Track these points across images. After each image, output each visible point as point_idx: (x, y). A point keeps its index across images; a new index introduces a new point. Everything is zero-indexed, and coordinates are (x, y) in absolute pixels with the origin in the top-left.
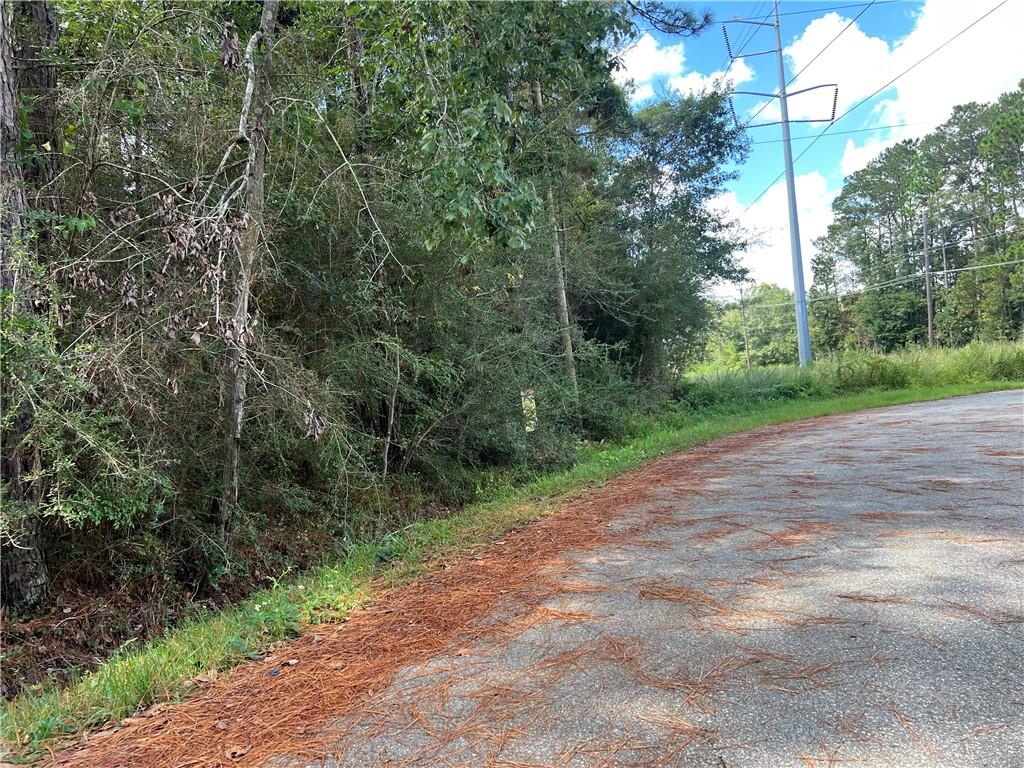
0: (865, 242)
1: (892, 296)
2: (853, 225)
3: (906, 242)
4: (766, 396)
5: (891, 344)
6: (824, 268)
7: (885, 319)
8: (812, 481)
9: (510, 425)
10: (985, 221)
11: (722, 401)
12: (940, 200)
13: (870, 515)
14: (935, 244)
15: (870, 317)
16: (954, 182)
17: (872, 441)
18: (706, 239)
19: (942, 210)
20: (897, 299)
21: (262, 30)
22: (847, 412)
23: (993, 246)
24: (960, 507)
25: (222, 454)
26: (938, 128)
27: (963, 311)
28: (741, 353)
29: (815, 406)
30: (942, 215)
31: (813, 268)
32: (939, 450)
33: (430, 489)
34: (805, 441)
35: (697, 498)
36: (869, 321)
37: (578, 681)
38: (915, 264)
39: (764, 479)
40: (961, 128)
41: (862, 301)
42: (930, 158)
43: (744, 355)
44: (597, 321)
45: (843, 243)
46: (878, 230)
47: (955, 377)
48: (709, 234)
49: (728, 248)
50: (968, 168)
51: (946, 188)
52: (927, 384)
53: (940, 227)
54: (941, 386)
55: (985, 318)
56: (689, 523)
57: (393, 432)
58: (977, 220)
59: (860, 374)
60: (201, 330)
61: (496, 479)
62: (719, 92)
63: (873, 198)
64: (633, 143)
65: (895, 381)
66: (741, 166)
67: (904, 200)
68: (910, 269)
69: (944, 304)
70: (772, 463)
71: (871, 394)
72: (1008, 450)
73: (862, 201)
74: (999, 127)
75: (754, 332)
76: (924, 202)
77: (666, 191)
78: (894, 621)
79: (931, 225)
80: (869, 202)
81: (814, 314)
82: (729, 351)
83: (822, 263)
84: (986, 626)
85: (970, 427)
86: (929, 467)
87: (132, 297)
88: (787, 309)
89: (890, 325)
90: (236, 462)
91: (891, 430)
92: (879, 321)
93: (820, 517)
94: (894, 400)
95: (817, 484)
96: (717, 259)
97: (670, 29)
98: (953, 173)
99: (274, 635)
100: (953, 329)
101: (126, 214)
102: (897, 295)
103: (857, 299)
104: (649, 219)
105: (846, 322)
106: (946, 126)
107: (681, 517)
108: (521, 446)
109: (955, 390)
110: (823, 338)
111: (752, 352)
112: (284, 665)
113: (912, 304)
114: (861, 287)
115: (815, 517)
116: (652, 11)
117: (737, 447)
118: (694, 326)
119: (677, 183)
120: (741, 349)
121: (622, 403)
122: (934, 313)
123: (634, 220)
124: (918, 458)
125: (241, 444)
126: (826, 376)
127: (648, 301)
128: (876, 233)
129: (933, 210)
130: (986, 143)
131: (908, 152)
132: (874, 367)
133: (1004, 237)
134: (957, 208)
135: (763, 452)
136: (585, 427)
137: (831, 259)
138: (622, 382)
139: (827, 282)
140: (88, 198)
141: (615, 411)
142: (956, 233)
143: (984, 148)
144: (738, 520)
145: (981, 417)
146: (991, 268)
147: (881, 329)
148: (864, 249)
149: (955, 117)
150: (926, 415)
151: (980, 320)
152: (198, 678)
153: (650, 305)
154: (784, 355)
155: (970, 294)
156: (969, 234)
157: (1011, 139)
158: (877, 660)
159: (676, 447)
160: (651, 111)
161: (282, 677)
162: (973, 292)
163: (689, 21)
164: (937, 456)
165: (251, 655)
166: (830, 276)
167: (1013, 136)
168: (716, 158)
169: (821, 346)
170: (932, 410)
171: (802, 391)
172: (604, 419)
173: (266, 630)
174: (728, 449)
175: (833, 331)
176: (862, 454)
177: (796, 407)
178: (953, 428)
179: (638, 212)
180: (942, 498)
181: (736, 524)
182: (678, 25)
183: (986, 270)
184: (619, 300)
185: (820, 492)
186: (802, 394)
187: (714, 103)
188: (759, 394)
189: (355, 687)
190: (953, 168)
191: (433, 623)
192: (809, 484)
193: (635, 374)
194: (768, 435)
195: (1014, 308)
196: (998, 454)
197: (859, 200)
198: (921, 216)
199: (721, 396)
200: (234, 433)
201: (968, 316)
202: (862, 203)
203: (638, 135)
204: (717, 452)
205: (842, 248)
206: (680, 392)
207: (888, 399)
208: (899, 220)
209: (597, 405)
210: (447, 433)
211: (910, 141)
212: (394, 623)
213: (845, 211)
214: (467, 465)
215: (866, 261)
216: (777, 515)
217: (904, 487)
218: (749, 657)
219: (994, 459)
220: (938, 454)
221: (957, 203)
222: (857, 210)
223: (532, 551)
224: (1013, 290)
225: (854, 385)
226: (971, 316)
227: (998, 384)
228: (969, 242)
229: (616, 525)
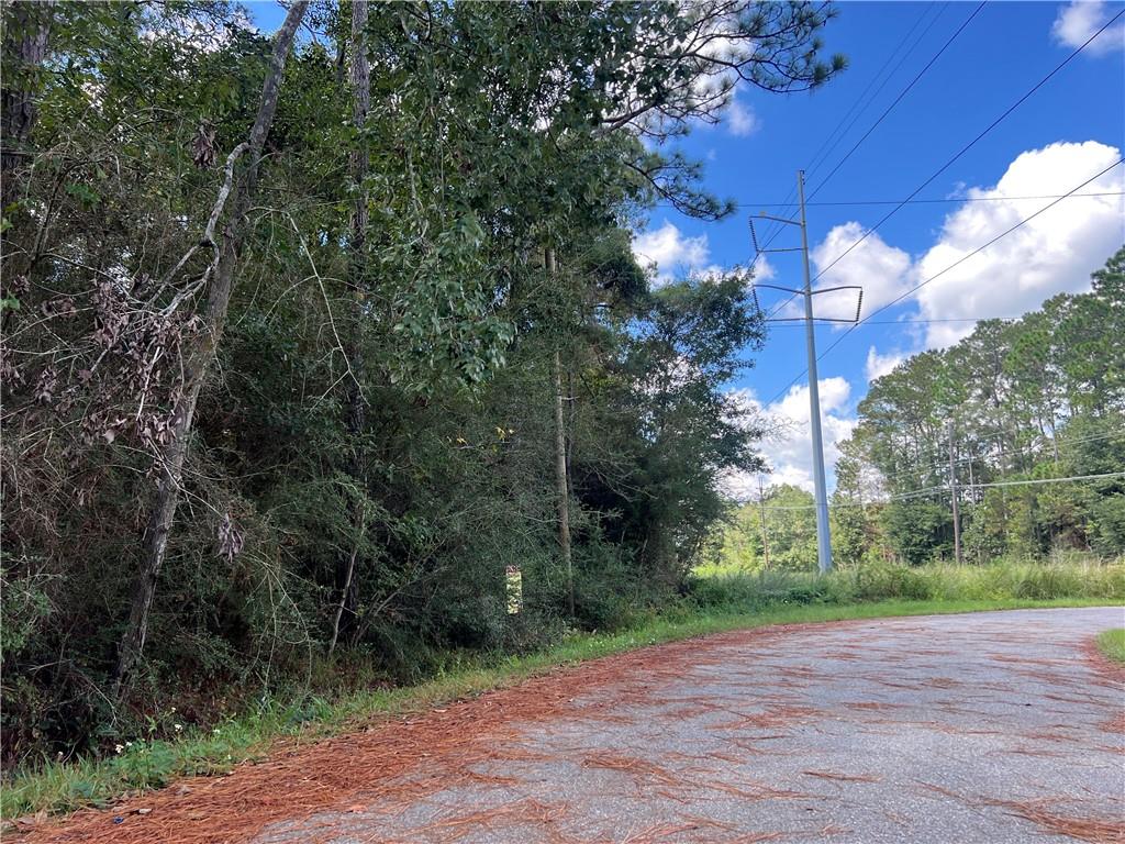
0: (890, 449)
1: (918, 508)
2: (879, 431)
3: (931, 452)
4: (778, 598)
5: (917, 559)
6: (847, 473)
7: (911, 532)
8: (807, 673)
9: (487, 599)
10: (1011, 438)
11: (731, 600)
12: (966, 413)
13: (859, 705)
14: (961, 458)
15: (895, 528)
16: (980, 396)
17: (880, 643)
18: (721, 425)
19: (968, 424)
20: (923, 511)
21: (249, 142)
22: (862, 618)
23: (1021, 464)
24: (957, 702)
25: (132, 590)
26: (962, 341)
27: (990, 530)
28: (759, 557)
29: (829, 612)
30: (969, 429)
31: (837, 472)
32: (948, 653)
33: (383, 667)
34: (809, 639)
35: (677, 681)
36: (895, 533)
37: (481, 840)
38: (942, 475)
39: (756, 668)
40: (985, 343)
41: (887, 510)
42: (955, 370)
43: (762, 560)
44: (593, 492)
45: (869, 448)
46: (903, 439)
47: (979, 594)
48: (724, 419)
49: (743, 436)
50: (993, 383)
51: (972, 401)
52: (950, 598)
53: (965, 439)
54: (964, 601)
55: (1013, 538)
56: (661, 702)
57: (348, 596)
58: (1002, 436)
59: (879, 583)
60: (117, 427)
61: (463, 661)
62: (740, 278)
63: (899, 405)
64: (650, 320)
65: (917, 593)
66: (757, 353)
67: (929, 410)
68: (936, 481)
69: (971, 520)
70: (769, 655)
71: (891, 604)
72: (1020, 658)
73: (888, 407)
74: (1023, 345)
75: (773, 535)
76: (950, 414)
77: (681, 370)
78: (859, 798)
79: (957, 437)
80: (895, 409)
81: (838, 521)
82: (747, 554)
83: (846, 467)
84: (959, 807)
85: (984, 637)
86: (934, 667)
87: (48, 391)
88: (810, 513)
89: (917, 538)
90: (148, 603)
91: (902, 635)
92: (905, 534)
93: (805, 703)
94: (913, 610)
95: (811, 675)
96: (732, 448)
97: (694, 212)
98: (977, 386)
99: (134, 783)
100: (981, 548)
101: (61, 306)
102: (924, 507)
103: (882, 508)
104: (663, 398)
105: (871, 533)
106: (969, 339)
107: (655, 696)
108: (496, 625)
109: (977, 605)
110: (846, 548)
111: (771, 557)
112: (132, 813)
113: (939, 519)
114: (887, 496)
115: (799, 703)
116: (675, 193)
117: (735, 641)
118: (706, 517)
119: (692, 364)
120: (760, 553)
121: (620, 591)
122: (961, 530)
123: (647, 397)
124: (923, 659)
125: (158, 581)
126: (845, 583)
127: (655, 483)
128: (902, 440)
129: (958, 422)
130: (1009, 359)
131: (933, 362)
132: (895, 576)
133: (1031, 455)
134: (983, 422)
135: (761, 646)
136: (577, 615)
137: (855, 464)
138: (621, 568)
139: (851, 488)
140: (19, 282)
141: (611, 598)
142: (982, 448)
143: (1008, 364)
144: (716, 702)
145: (1001, 628)
146: (1018, 486)
147: (907, 543)
148: (889, 457)
149: (978, 332)
150: (942, 625)
151: (1007, 540)
152: (22, 820)
153: (656, 486)
154: (806, 564)
155: (998, 512)
156: (996, 450)
157: (1035, 358)
158: (830, 832)
159: (671, 639)
160: (669, 289)
161: (126, 825)
162: (1001, 510)
163: (712, 207)
164: (944, 659)
165: (96, 801)
166: (855, 482)
167: (1037, 355)
168: (734, 343)
169: (845, 555)
170: (950, 621)
171: (818, 596)
172: (598, 607)
173: (125, 777)
174: (724, 642)
175: (857, 541)
176: (865, 653)
177: (810, 612)
178: (968, 636)
179: (652, 391)
180: (941, 694)
181: (713, 706)
182: (702, 210)
183: (1013, 487)
184: (619, 473)
185: (812, 682)
186: (818, 600)
187: (733, 288)
188: (773, 596)
189: (210, 837)
190: (977, 381)
191: (331, 780)
192: (802, 675)
193: (637, 562)
194: (770, 634)
195: (1042, 531)
196: (1009, 660)
197: (884, 405)
198: (946, 428)
199: (731, 595)
200: (151, 567)
201: (996, 535)
202: (888, 409)
203: (654, 313)
204: (712, 644)
205: (867, 454)
206: (687, 588)
207: (907, 610)
208: (926, 431)
209: (591, 591)
210: (412, 603)
211: (936, 351)
212: (285, 778)
213: (870, 416)
214: (431, 642)
215: (891, 469)
216: (760, 700)
217: (904, 683)
218: (686, 823)
219: (1004, 664)
220: (945, 657)
221: (983, 417)
222: (882, 416)
223: (474, 719)
224: (1041, 512)
225: (873, 594)
226: (999, 535)
227: (1022, 602)
228: (995, 459)
229: (580, 701)
